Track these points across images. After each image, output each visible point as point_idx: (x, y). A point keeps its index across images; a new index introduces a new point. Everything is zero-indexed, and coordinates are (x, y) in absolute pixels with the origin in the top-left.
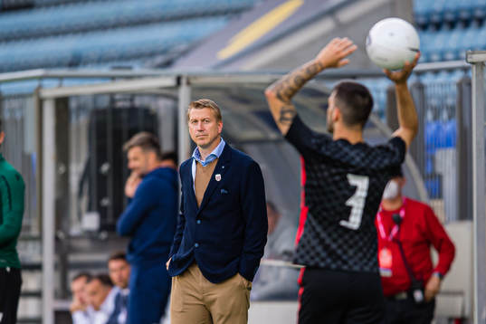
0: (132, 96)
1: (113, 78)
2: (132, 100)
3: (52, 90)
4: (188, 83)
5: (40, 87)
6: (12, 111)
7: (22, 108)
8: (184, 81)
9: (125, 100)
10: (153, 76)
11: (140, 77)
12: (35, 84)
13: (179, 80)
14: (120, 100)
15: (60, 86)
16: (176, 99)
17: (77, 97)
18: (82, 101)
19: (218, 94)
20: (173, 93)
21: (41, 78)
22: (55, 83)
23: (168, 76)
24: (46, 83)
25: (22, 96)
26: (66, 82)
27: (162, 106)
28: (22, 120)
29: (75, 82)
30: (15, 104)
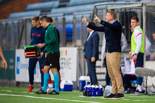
0: (130, 9)
1: (125, 4)
2: (130, 10)
3: (110, 7)
4: (145, 5)
5: (107, 7)
6: (100, 13)
7: (102, 12)
8: (144, 5)
9: (129, 10)
10: (136, 3)
11: (132, 4)
12: (106, 6)
13: (143, 4)
14: (127, 10)
15: (112, 6)
16: (142, 9)
17: (116, 9)
18: (117, 10)
19: (153, 8)
20: (141, 8)
21: (107, 4)
22: (111, 5)
23: (140, 3)
24: (108, 5)
25: (102, 9)
26: (113, 5)
27: (138, 11)
28: (102, 15)
29: (116, 5)
30: (100, 11)
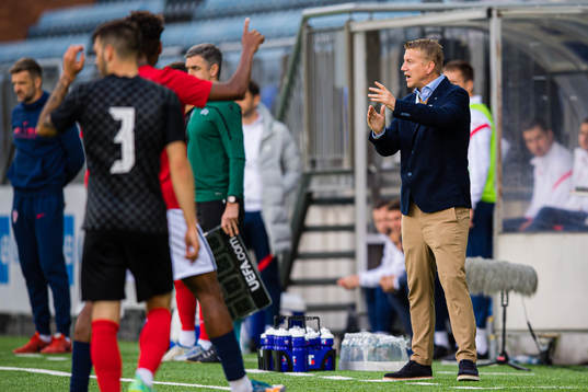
0: (442, 29)
1: (423, 11)
2: (442, 33)
3: (362, 24)
4: (499, 15)
5: (351, 20)
6: (323, 44)
7: (332, 41)
8: (494, 13)
9: (435, 32)
10: (463, 8)
11: (450, 9)
12: (346, 18)
13: (489, 12)
14: (430, 33)
15: (371, 19)
16: (487, 32)
17: (387, 30)
18: (392, 33)
19: (529, 25)
20: (483, 25)
21: (350, 12)
22: (366, 16)
23: (478, 8)
24: (355, 16)
25: (332, 30)
26: (376, 15)
27: (473, 39)
28: (333, 53)
29: (386, 16)
30: (325, 38)
